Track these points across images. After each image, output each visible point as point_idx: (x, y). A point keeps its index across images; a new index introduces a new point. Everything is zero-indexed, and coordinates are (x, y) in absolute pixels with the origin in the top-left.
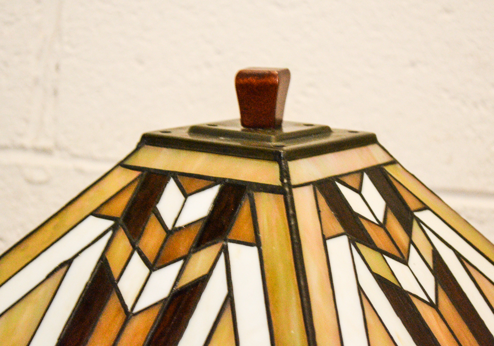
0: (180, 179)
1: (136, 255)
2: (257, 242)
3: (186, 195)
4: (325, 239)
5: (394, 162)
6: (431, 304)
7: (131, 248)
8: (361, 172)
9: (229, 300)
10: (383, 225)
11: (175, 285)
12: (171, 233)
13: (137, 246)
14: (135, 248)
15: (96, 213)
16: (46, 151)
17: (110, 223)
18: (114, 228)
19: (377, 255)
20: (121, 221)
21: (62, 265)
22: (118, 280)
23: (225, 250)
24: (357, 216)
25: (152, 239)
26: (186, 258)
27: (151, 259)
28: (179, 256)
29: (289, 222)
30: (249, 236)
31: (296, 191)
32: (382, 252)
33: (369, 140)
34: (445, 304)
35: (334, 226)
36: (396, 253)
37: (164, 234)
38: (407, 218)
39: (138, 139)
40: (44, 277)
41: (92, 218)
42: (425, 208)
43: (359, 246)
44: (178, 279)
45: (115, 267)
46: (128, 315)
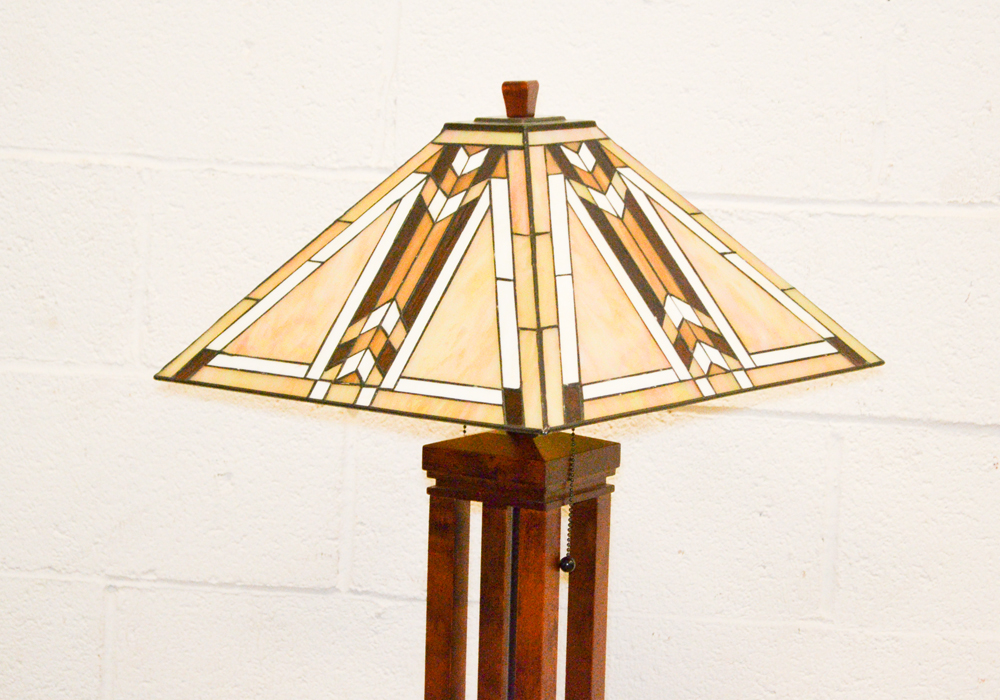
0: (466, 147)
1: (439, 191)
2: (507, 177)
3: (469, 156)
4: (547, 175)
5: (607, 139)
6: (618, 218)
7: (437, 188)
8: (581, 142)
9: (490, 207)
10: (591, 173)
11: (461, 204)
12: (459, 178)
14: (439, 187)
15: (416, 172)
17: (425, 176)
18: (427, 179)
19: (584, 187)
20: (430, 175)
21: (396, 202)
22: (429, 206)
23: (489, 183)
24: (572, 166)
25: (448, 182)
26: (467, 190)
27: (448, 192)
28: (464, 189)
29: (526, 164)
30: (504, 174)
31: (531, 149)
32: (588, 186)
33: (591, 124)
34: (629, 218)
35: (556, 169)
36: (598, 188)
37: (455, 179)
38: (613, 173)
39: (442, 127)
41: (413, 175)
42: (626, 166)
43: (572, 181)
44: (462, 201)
45: (427, 199)
46: (434, 223)
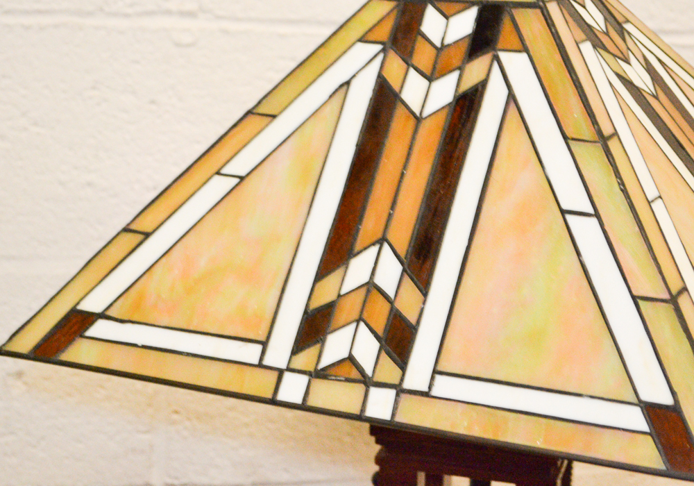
0: (438, 4)
1: (412, 70)
3: (447, 17)
4: (577, 43)
6: (653, 96)
7: (405, 66)
9: (511, 97)
10: (607, 34)
11: (456, 90)
12: (441, 49)
13: (410, 63)
14: (409, 64)
15: (363, 40)
16: (191, 14)
17: (380, 47)
18: (384, 50)
19: (611, 57)
20: (389, 45)
21: (341, 86)
22: (400, 91)
23: (497, 58)
24: (591, 27)
25: (424, 56)
26: (461, 68)
27: (428, 72)
28: (454, 67)
29: (551, 30)
30: (517, 45)
31: (549, 5)
32: (615, 56)
34: (662, 96)
35: (580, 35)
36: (621, 56)
37: (434, 52)
38: (622, 32)
40: (326, 97)
41: (360, 45)
42: (627, 21)
43: (599, 50)
44: (458, 85)
45: (394, 83)
46: (418, 119)
